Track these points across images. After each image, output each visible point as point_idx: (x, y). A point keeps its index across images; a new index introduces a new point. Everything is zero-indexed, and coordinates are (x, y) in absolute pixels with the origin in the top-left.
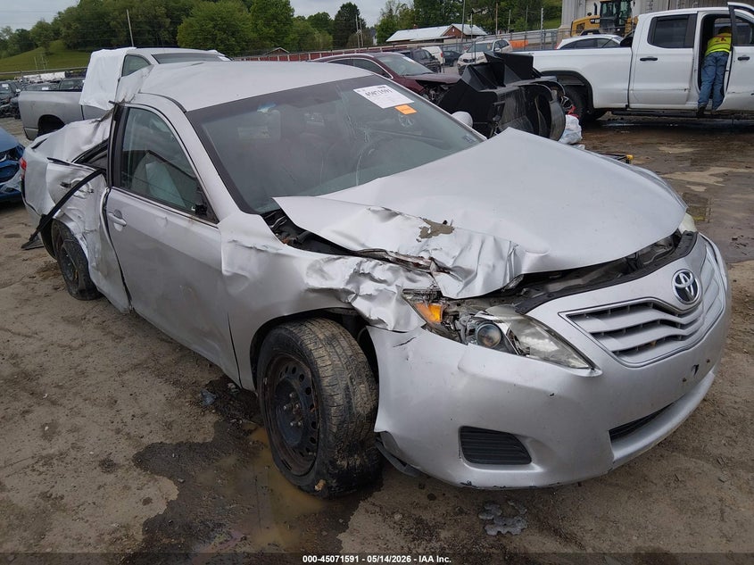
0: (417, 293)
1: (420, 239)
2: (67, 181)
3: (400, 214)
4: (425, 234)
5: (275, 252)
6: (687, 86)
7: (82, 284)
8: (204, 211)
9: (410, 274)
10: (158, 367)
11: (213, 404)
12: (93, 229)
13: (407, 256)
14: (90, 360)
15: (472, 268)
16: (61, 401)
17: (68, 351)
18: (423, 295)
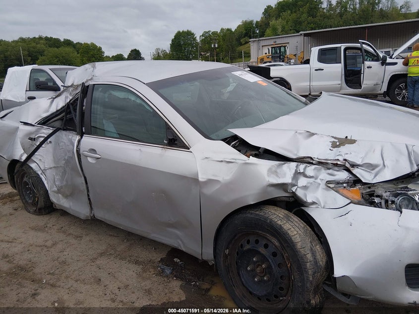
0: (338, 183)
1: (332, 148)
2: (33, 136)
3: (316, 134)
4: (334, 146)
5: (244, 162)
6: (340, 82)
7: (41, 203)
8: (174, 141)
9: (330, 171)
10: (117, 253)
11: (171, 273)
12: (52, 166)
13: (326, 160)
14: (65, 253)
15: (379, 163)
16: (58, 284)
17: (45, 249)
18: (343, 183)
